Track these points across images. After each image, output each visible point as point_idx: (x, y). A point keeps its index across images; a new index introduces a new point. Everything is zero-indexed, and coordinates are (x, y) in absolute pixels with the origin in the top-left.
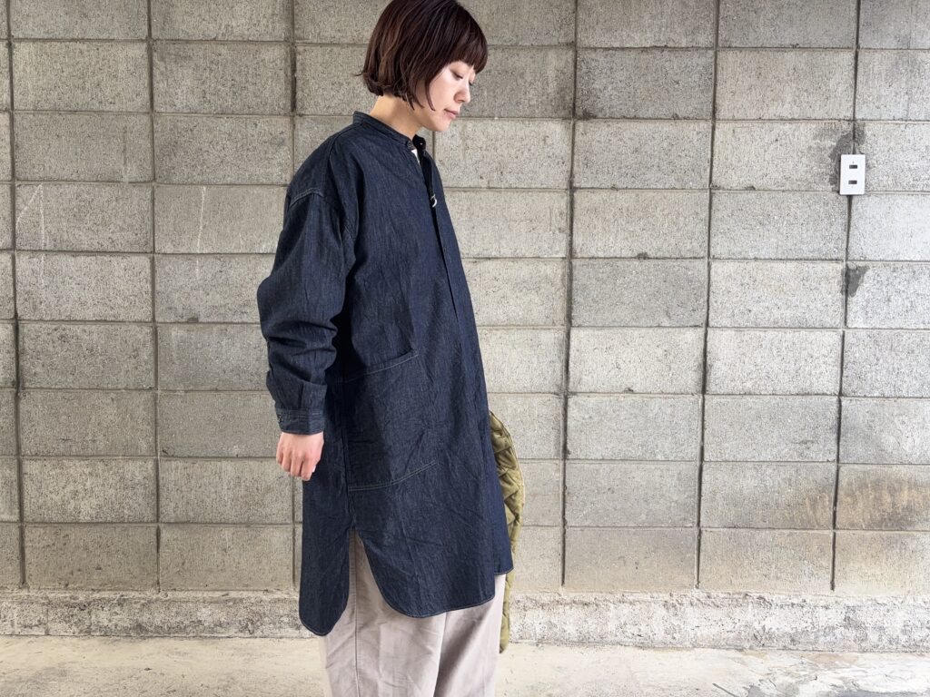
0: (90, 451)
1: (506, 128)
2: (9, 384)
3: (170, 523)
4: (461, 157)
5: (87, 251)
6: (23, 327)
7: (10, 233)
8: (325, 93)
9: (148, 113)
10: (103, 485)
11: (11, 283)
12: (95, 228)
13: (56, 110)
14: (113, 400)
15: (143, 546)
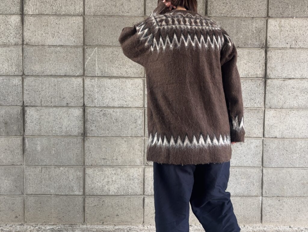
0: (115, 164)
1: (299, 22)
2: (80, 135)
3: (148, 195)
4: (279, 35)
5: (116, 77)
6: (87, 110)
7: (82, 69)
8: (220, 7)
9: (143, 16)
10: (120, 179)
11: (82, 91)
12: (119, 67)
13: (104, 15)
14: (125, 141)
15: (137, 205)
